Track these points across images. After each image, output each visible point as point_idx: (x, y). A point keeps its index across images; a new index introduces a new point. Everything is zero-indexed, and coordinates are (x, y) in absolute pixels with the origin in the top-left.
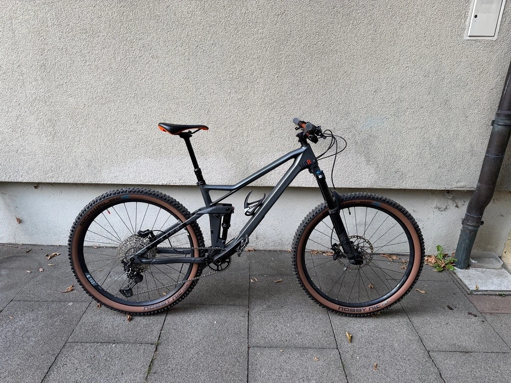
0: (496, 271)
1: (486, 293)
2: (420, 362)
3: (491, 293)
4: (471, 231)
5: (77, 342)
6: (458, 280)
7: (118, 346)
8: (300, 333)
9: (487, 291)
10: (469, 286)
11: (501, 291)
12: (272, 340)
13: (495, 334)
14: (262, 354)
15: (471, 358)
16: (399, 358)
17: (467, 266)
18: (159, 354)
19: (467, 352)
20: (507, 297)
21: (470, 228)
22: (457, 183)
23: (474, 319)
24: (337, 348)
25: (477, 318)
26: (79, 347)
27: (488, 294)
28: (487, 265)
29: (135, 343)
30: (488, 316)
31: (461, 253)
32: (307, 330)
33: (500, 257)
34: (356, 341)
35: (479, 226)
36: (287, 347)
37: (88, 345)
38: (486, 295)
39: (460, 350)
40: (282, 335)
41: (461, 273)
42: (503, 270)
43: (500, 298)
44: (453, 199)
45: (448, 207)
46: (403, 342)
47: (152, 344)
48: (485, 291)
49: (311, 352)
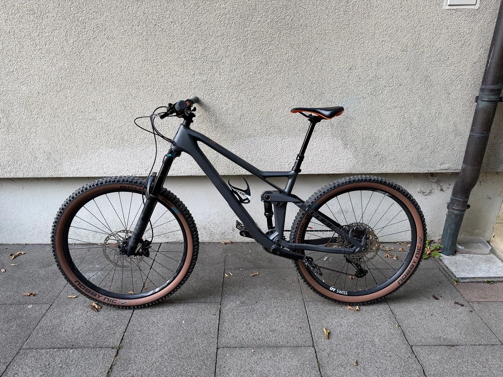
0: (484, 257)
1: (474, 280)
2: (401, 359)
3: (479, 280)
4: (456, 215)
5: (32, 349)
6: (445, 267)
7: (76, 352)
8: (274, 331)
9: (474, 278)
10: (455, 274)
11: (489, 278)
12: (243, 339)
13: (483, 324)
14: (231, 355)
15: (458, 353)
16: (380, 355)
17: (454, 252)
18: (120, 358)
19: (453, 346)
20: (495, 284)
21: (456, 212)
22: (441, 165)
23: (460, 309)
24: (313, 346)
25: (464, 307)
26: (34, 353)
27: (475, 282)
28: (474, 251)
29: (95, 347)
30: (475, 306)
31: (447, 238)
32: (282, 327)
33: (489, 242)
34: (333, 337)
35: (465, 210)
36: (259, 347)
37: (43, 351)
38: (474, 282)
39: (445, 343)
40: (255, 333)
41: (447, 260)
42: (492, 255)
43: (489, 285)
44: (438, 182)
45: (433, 191)
46: (384, 337)
47: (113, 348)
48: (472, 278)
49: (285, 350)
